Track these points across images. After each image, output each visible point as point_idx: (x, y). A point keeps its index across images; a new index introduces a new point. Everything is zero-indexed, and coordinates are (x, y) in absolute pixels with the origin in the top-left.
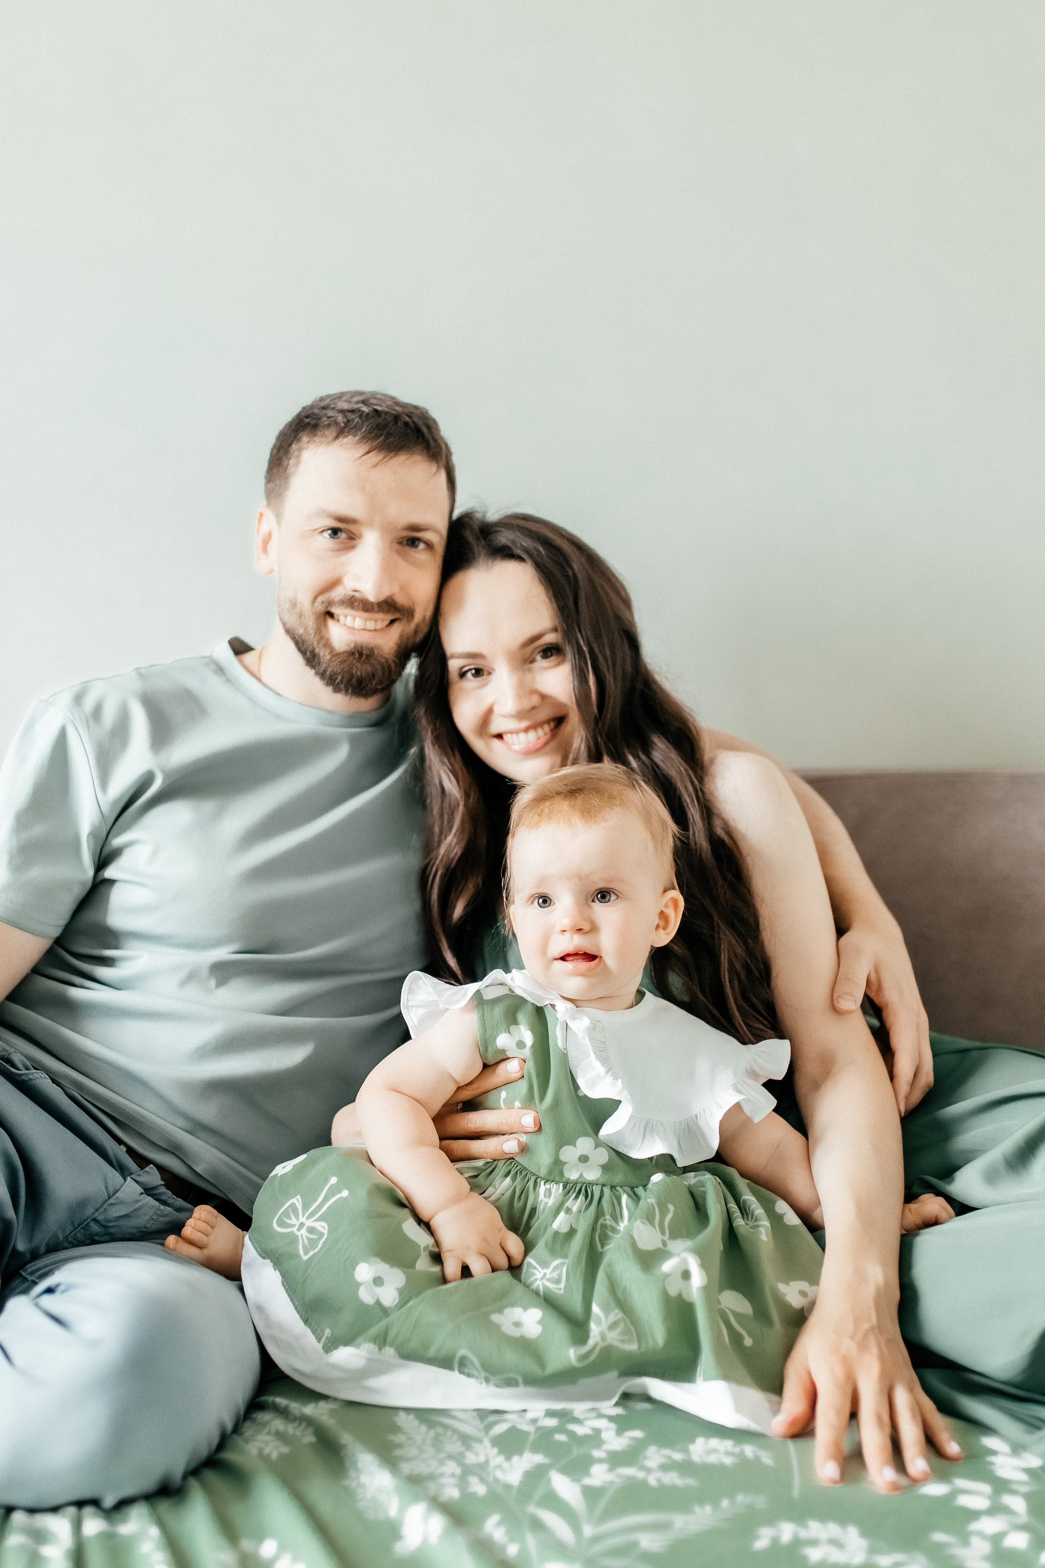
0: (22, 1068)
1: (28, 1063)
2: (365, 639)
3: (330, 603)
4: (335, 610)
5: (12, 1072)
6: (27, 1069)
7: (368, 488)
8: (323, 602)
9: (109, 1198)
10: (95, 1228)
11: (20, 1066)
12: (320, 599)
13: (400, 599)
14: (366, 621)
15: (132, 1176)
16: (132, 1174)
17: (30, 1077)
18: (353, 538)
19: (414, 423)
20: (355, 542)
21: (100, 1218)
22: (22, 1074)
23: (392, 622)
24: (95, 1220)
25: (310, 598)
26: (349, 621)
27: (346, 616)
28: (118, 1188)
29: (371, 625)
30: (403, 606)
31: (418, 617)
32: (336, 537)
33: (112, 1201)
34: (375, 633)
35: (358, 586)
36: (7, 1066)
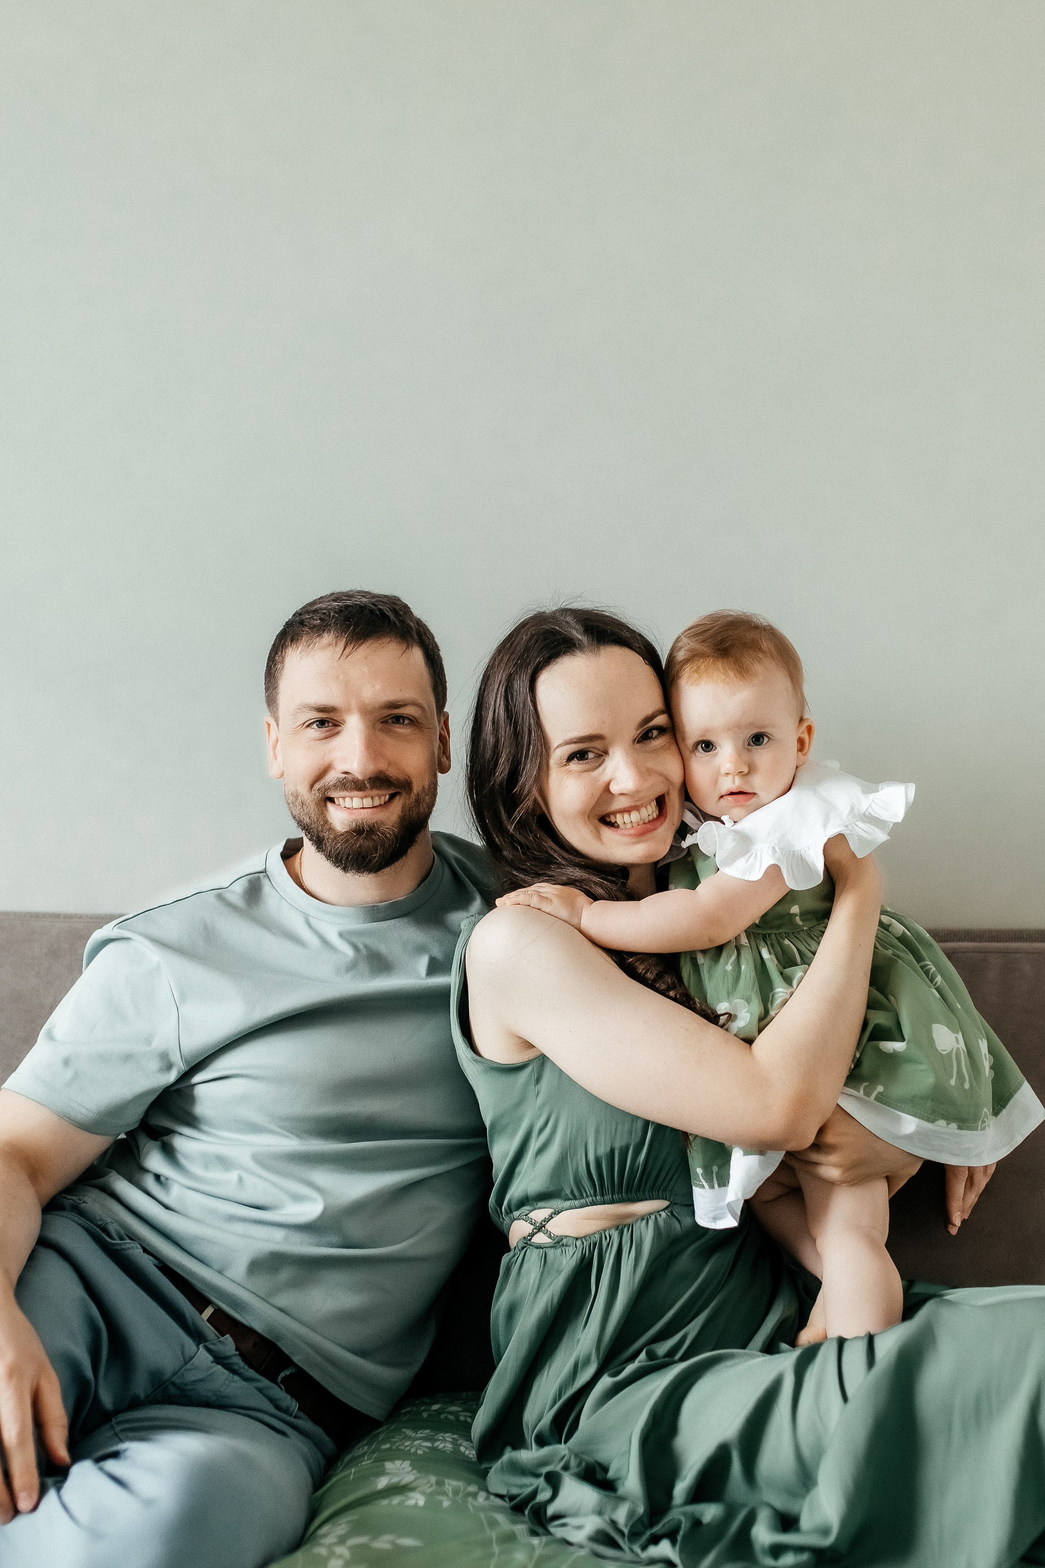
0: (116, 1237)
1: (123, 1233)
2: (367, 816)
3: (327, 789)
4: (332, 794)
5: (106, 1242)
6: (121, 1239)
7: (341, 677)
8: (319, 790)
9: (186, 1363)
10: (173, 1390)
11: (114, 1235)
12: (317, 786)
13: (392, 773)
14: (363, 799)
15: (207, 1344)
16: (207, 1341)
17: (123, 1247)
18: (337, 724)
19: (380, 610)
20: (339, 728)
21: (178, 1381)
22: (116, 1244)
23: (392, 797)
24: (173, 1383)
25: (307, 788)
26: (348, 803)
27: (344, 798)
28: (193, 1355)
29: (367, 802)
30: (397, 779)
31: (416, 788)
32: (324, 726)
33: (188, 1366)
34: (375, 810)
35: (346, 768)
36: (103, 1234)
